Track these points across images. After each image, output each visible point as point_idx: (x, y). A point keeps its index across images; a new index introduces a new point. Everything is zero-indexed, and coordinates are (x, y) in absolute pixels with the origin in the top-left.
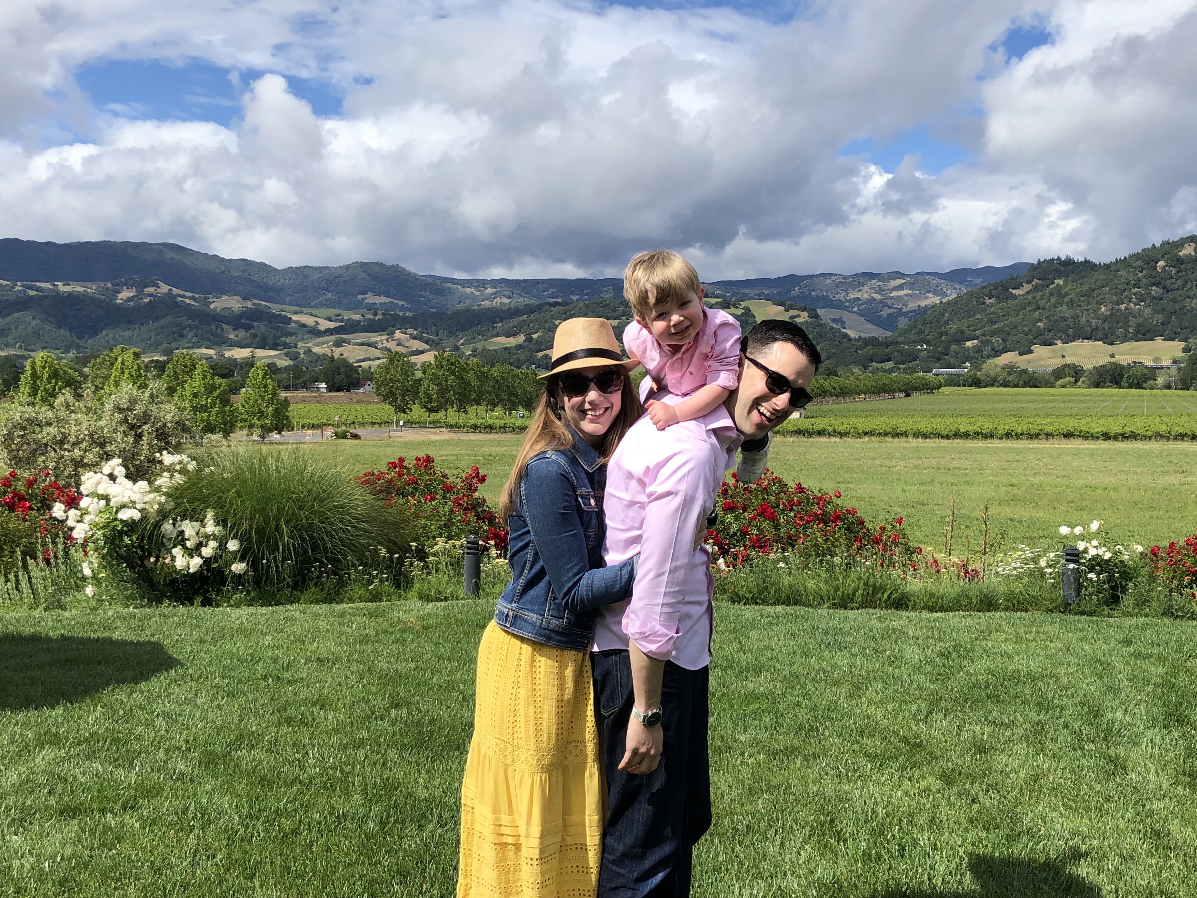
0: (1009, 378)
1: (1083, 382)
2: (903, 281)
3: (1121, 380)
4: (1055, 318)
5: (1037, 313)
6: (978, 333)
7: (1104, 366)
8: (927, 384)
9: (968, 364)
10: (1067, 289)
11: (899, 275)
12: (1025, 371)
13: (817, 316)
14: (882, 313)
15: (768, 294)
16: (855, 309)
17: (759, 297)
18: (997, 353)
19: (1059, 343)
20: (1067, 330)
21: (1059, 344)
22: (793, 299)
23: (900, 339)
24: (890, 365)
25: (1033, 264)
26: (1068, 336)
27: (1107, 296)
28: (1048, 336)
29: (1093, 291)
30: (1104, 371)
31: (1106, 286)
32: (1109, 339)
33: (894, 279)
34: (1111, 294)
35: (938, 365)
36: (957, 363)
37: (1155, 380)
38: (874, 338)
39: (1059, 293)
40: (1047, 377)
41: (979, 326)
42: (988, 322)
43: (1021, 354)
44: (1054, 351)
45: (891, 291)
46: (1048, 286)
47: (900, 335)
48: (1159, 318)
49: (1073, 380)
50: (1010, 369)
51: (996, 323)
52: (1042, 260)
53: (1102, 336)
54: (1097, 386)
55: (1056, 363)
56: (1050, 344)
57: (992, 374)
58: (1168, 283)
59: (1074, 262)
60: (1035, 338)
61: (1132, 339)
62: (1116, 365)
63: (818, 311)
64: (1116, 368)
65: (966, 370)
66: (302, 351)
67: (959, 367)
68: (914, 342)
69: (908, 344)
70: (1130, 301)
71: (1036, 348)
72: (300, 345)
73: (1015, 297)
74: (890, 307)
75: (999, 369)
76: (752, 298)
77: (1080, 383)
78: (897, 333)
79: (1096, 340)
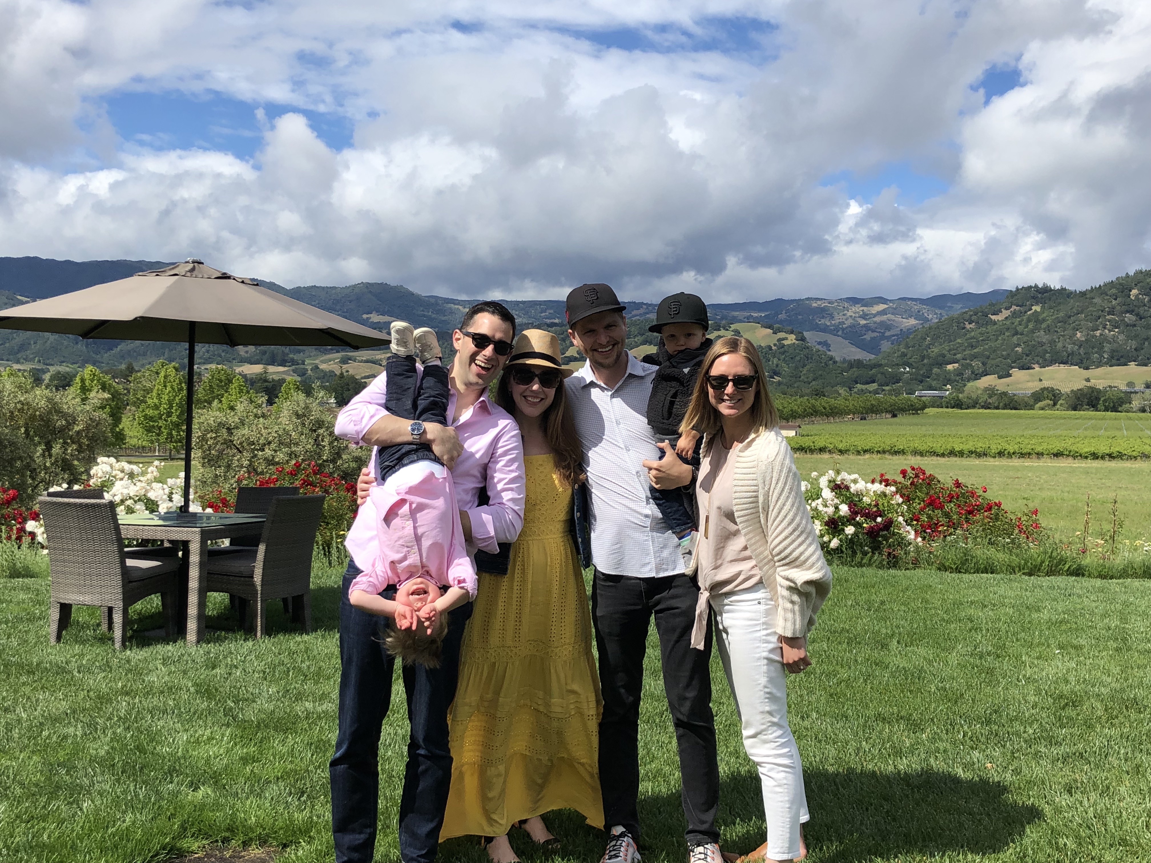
0: (990, 401)
1: (1061, 405)
2: (886, 306)
3: (1098, 404)
4: (1033, 343)
5: (1015, 337)
6: (959, 356)
7: (1080, 390)
8: (912, 405)
9: (949, 386)
10: (1045, 315)
11: (881, 300)
12: (1005, 394)
13: (803, 339)
14: (865, 337)
15: (757, 317)
16: (840, 333)
17: (749, 319)
18: (977, 376)
19: (1036, 366)
20: (1045, 355)
21: (1037, 368)
22: (781, 322)
23: (883, 362)
24: (874, 386)
25: (1011, 291)
26: (1046, 360)
27: (1082, 323)
28: (1026, 360)
29: (1070, 317)
30: (1081, 394)
31: (1081, 312)
32: (1084, 363)
33: (877, 304)
34: (1087, 321)
35: (920, 387)
36: (939, 386)
37: (1130, 403)
38: (859, 360)
39: (1036, 319)
40: (1026, 399)
41: (960, 349)
42: (968, 346)
43: (1000, 377)
44: (1031, 375)
45: (875, 316)
46: (1026, 312)
47: (883, 358)
48: (1134, 344)
49: (1051, 402)
50: (991, 391)
51: (976, 347)
52: (1020, 287)
53: (1079, 361)
54: (1075, 409)
55: (1034, 386)
56: (1028, 369)
57: (974, 396)
58: (1141, 310)
59: (1051, 290)
60: (1013, 362)
61: (1106, 364)
62: (1092, 389)
63: (805, 333)
64: (1093, 392)
65: (948, 393)
66: (309, 368)
67: (940, 389)
68: (897, 365)
69: (892, 366)
70: (1105, 328)
71: (1014, 371)
72: (307, 361)
73: (995, 323)
74: (873, 331)
75: (979, 392)
76: (741, 321)
77: (1058, 406)
78: (880, 357)
79: (1072, 364)
